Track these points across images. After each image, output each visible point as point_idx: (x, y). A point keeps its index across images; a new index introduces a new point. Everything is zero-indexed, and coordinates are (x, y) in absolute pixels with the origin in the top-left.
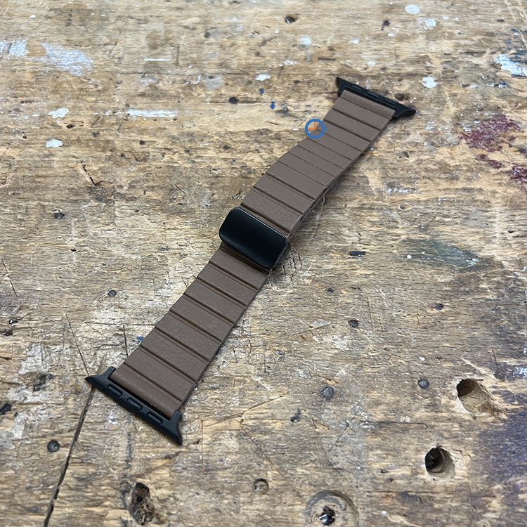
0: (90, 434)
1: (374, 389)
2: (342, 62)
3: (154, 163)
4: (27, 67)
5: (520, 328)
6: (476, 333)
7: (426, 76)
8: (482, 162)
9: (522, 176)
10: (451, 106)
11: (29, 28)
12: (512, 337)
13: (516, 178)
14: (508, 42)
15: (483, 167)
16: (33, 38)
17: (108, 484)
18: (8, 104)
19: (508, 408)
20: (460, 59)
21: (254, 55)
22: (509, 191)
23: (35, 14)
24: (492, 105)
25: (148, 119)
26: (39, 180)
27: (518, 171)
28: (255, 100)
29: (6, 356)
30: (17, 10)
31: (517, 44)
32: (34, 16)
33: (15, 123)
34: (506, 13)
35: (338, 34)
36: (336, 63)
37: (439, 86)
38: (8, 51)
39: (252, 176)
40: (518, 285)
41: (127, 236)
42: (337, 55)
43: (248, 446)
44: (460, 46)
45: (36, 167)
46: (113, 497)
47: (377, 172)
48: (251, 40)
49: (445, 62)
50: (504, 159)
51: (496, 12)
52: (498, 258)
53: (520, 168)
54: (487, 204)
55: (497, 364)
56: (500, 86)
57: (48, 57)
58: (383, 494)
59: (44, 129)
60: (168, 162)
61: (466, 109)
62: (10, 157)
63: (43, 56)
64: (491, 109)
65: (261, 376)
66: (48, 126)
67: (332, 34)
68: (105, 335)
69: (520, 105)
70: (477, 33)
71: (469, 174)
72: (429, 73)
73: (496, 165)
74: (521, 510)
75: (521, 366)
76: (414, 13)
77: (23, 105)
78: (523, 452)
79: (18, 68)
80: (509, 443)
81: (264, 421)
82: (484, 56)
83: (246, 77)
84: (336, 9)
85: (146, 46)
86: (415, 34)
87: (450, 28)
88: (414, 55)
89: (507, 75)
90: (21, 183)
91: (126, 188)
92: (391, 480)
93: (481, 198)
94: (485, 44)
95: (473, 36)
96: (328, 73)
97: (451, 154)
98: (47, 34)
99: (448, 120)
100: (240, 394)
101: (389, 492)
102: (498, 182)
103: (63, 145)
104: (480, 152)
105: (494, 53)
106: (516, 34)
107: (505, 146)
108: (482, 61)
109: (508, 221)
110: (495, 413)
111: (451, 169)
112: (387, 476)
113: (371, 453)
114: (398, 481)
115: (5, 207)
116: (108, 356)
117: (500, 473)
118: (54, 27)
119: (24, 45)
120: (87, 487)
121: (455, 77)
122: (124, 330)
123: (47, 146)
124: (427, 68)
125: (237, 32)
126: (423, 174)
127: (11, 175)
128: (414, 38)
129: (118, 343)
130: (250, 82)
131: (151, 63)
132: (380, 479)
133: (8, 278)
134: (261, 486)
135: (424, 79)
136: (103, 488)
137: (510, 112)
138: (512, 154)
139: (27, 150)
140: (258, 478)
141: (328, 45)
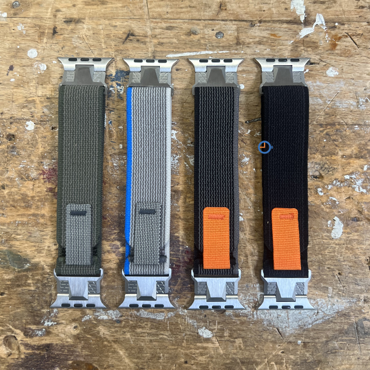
5: (43, 308)
6: (19, 310)
8: (49, 194)
10: (40, 147)
12: (37, 313)
15: (49, 197)
19: (26, 352)
37: (36, 129)
40: (49, 282)
52: (42, 263)
55: (25, 328)
71: (39, 203)
75: (38, 330)
93: (42, 221)
102: (55, 209)
104: (50, 185)
110: (20, 354)
121: (49, 120)
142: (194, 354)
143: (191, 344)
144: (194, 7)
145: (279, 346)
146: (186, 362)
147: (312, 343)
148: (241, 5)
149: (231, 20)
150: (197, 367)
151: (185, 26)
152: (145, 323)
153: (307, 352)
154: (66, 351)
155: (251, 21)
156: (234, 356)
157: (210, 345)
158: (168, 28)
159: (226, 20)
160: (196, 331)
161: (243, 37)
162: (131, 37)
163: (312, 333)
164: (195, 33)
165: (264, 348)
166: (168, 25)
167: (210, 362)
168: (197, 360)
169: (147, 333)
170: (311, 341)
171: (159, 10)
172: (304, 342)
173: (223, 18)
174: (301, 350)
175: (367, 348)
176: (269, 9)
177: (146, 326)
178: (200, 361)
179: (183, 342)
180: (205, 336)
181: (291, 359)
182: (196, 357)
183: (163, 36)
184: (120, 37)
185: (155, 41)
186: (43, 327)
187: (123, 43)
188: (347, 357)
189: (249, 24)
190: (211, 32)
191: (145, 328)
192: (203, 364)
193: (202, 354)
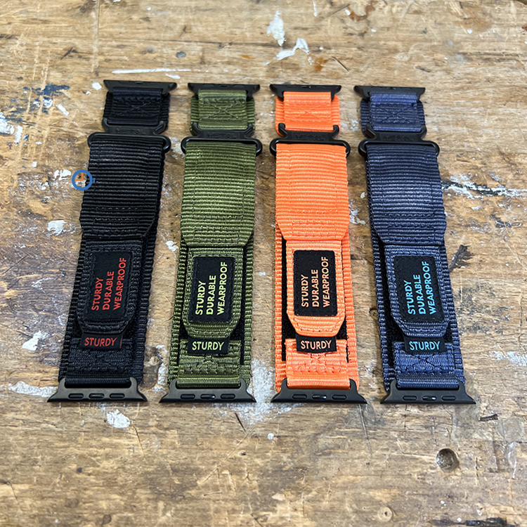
142: (95, 456)
143: (92, 438)
144: (152, 29)
145: (238, 442)
146: (79, 471)
147: (292, 437)
148: (209, 29)
149: (196, 42)
150: (97, 479)
151: (140, 46)
152: (23, 403)
153: (284, 452)
155: (220, 43)
156: (162, 459)
157: (124, 441)
158: (118, 47)
159: (190, 42)
160: (104, 417)
161: (208, 57)
162: (72, 54)
163: (291, 422)
164: (151, 52)
165: (213, 447)
166: (119, 43)
167: (121, 470)
168: (98, 466)
169: (22, 420)
170: (291, 434)
171: (111, 30)
172: (278, 437)
173: (187, 40)
174: (274, 449)
175: (381, 447)
176: (242, 33)
177: (23, 409)
178: (104, 468)
179: (79, 435)
180: (117, 425)
181: (257, 465)
182: (98, 460)
183: (111, 53)
184: (59, 52)
185: (102, 58)
187: (62, 59)
188: (350, 461)
189: (217, 45)
190: (170, 51)
191: (21, 411)
192: (107, 473)
193: (108, 457)
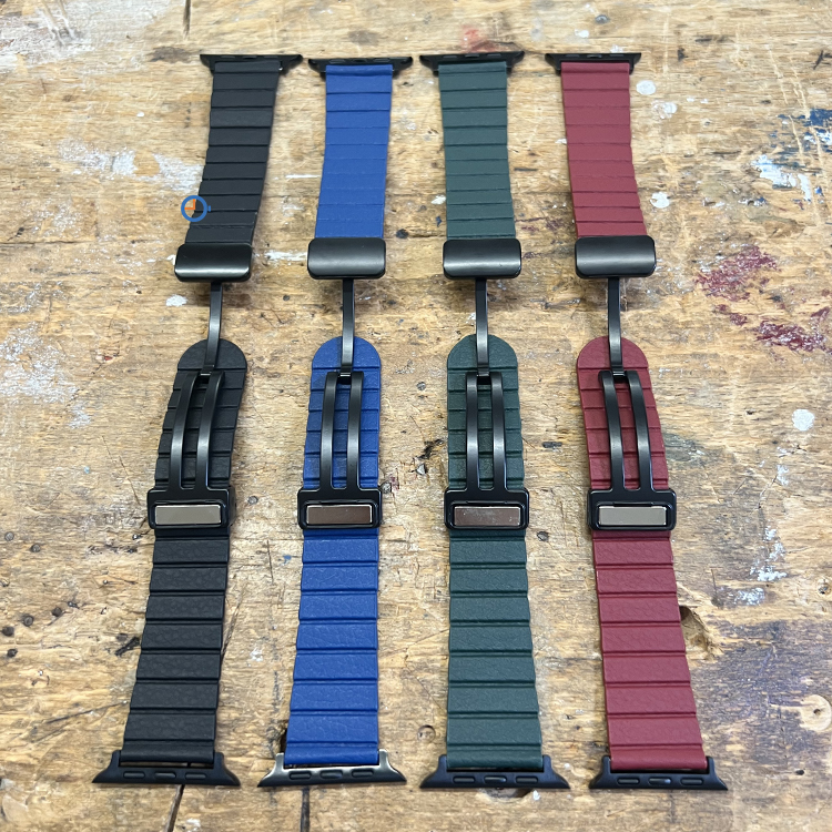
0: (231, 673)
1: (563, 619)
2: (546, 174)
3: (301, 326)
4: (136, 191)
5: (748, 543)
6: (693, 548)
7: (658, 191)
8: (721, 316)
9: (772, 336)
10: (687, 235)
11: (136, 134)
12: (738, 553)
13: (765, 338)
14: (773, 135)
15: (722, 323)
16: (142, 147)
17: (253, 731)
18: (115, 244)
19: (725, 642)
20: (706, 164)
21: (429, 166)
22: (753, 356)
23: (143, 111)
24: (742, 232)
25: (294, 263)
26: (161, 351)
27: (768, 328)
28: (430, 233)
29: (131, 579)
30: (120, 105)
31: (785, 138)
32: (142, 115)
33: (126, 272)
34: (775, 90)
35: (543, 129)
36: (538, 174)
37: (673, 205)
38: (111, 167)
39: (424, 341)
40: (752, 486)
41: (269, 424)
42: (540, 163)
43: (413, 687)
44: (706, 143)
45: (156, 334)
46: (260, 745)
47: (583, 333)
48: (426, 144)
49: (685, 168)
50: (752, 311)
51: (761, 89)
52: (730, 450)
53: (771, 323)
54: (722, 375)
55: (715, 588)
56: (755, 204)
57: (163, 175)
58: (568, 744)
59: (162, 282)
60: (319, 324)
61: (708, 239)
62: (122, 320)
63: (156, 174)
64: (740, 239)
65: (430, 602)
66: (168, 276)
67: (535, 130)
68: (246, 552)
69: (780, 230)
70: (733, 123)
71: (703, 334)
72: (662, 186)
73: (739, 320)
74: (728, 764)
75: (746, 590)
76: (648, 93)
77: (134, 245)
78: (738, 696)
79: (125, 192)
80: (721, 685)
81: (432, 657)
82: (738, 158)
83: (419, 199)
84: (541, 91)
85: (288, 155)
86: (647, 126)
87: (695, 115)
88: (643, 159)
89: (767, 186)
90: (138, 356)
91: (267, 360)
92: (578, 728)
93: (715, 366)
94: (741, 139)
95: (726, 127)
96: (527, 190)
97: (681, 304)
98: (160, 141)
99: (681, 256)
100: (404, 625)
101: (574, 741)
102: (738, 344)
103: (187, 304)
104: (720, 301)
105: (751, 153)
106: (785, 122)
107: (754, 293)
108: (734, 166)
109: (747, 399)
110: (709, 648)
111: (680, 326)
112: (573, 723)
113: (556, 695)
114: (585, 729)
115: (121, 388)
116: (250, 578)
117: (707, 720)
118: (169, 130)
119: (131, 159)
120: (229, 734)
121: (696, 191)
122: (268, 546)
123: (168, 304)
124: (659, 178)
125: (407, 131)
126: (642, 334)
127: (125, 345)
128: (645, 133)
129: (260, 562)
130: (423, 208)
131: (295, 181)
132: (564, 726)
133: (127, 482)
134: (427, 733)
135: (655, 196)
136: (247, 735)
137: (766, 242)
138: (762, 302)
139: (142, 310)
140: (424, 724)
141: (529, 148)
154: (820, 637)
186: (755, 583)
